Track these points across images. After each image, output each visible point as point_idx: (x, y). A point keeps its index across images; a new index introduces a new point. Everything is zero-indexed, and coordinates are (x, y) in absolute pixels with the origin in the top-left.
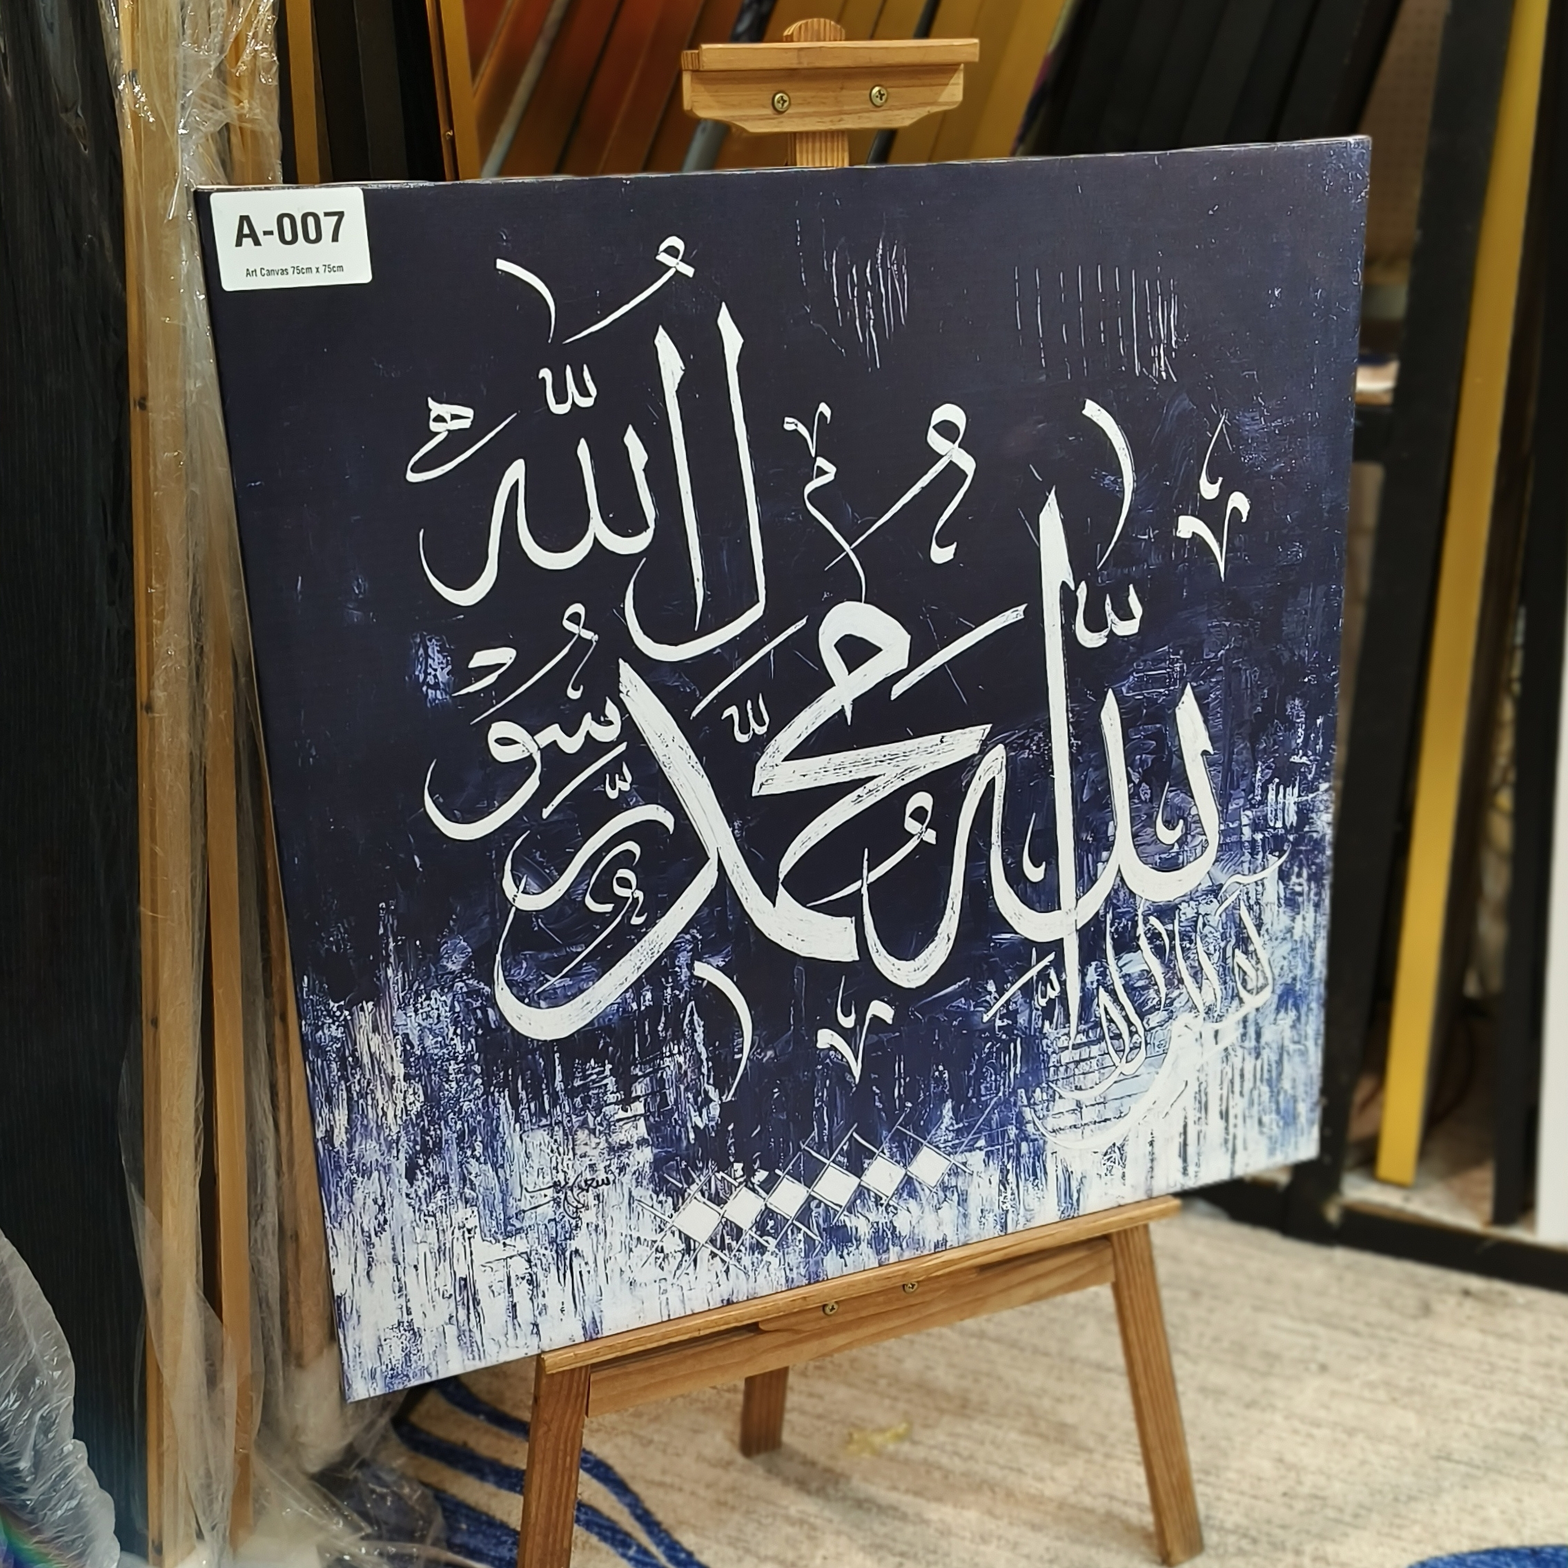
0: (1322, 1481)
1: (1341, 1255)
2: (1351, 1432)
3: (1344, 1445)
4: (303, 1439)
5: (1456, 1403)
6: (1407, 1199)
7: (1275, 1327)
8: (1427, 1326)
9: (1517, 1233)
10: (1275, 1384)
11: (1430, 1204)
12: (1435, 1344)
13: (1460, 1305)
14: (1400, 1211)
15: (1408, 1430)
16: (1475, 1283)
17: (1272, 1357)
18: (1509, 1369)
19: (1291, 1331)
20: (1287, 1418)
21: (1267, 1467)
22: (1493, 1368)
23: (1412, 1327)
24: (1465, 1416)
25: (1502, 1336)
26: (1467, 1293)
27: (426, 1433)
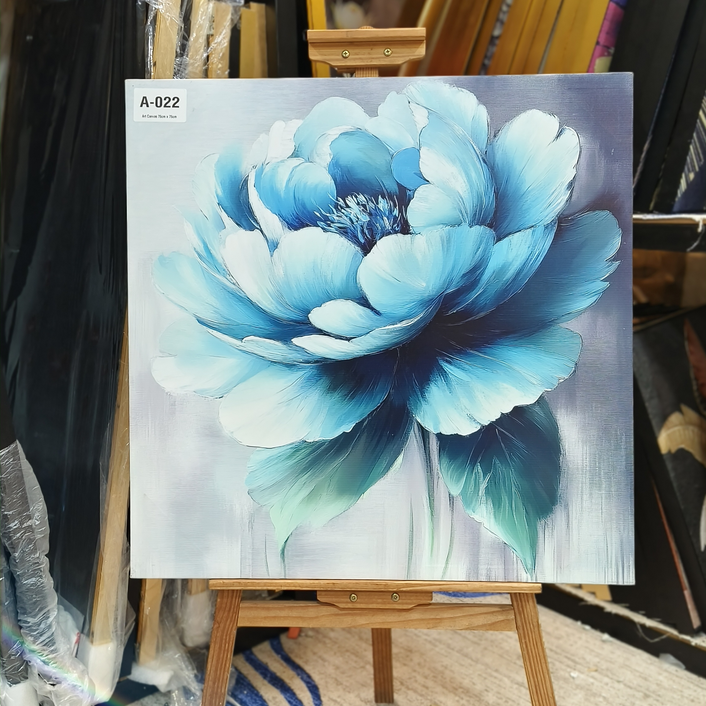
27: (255, 656)
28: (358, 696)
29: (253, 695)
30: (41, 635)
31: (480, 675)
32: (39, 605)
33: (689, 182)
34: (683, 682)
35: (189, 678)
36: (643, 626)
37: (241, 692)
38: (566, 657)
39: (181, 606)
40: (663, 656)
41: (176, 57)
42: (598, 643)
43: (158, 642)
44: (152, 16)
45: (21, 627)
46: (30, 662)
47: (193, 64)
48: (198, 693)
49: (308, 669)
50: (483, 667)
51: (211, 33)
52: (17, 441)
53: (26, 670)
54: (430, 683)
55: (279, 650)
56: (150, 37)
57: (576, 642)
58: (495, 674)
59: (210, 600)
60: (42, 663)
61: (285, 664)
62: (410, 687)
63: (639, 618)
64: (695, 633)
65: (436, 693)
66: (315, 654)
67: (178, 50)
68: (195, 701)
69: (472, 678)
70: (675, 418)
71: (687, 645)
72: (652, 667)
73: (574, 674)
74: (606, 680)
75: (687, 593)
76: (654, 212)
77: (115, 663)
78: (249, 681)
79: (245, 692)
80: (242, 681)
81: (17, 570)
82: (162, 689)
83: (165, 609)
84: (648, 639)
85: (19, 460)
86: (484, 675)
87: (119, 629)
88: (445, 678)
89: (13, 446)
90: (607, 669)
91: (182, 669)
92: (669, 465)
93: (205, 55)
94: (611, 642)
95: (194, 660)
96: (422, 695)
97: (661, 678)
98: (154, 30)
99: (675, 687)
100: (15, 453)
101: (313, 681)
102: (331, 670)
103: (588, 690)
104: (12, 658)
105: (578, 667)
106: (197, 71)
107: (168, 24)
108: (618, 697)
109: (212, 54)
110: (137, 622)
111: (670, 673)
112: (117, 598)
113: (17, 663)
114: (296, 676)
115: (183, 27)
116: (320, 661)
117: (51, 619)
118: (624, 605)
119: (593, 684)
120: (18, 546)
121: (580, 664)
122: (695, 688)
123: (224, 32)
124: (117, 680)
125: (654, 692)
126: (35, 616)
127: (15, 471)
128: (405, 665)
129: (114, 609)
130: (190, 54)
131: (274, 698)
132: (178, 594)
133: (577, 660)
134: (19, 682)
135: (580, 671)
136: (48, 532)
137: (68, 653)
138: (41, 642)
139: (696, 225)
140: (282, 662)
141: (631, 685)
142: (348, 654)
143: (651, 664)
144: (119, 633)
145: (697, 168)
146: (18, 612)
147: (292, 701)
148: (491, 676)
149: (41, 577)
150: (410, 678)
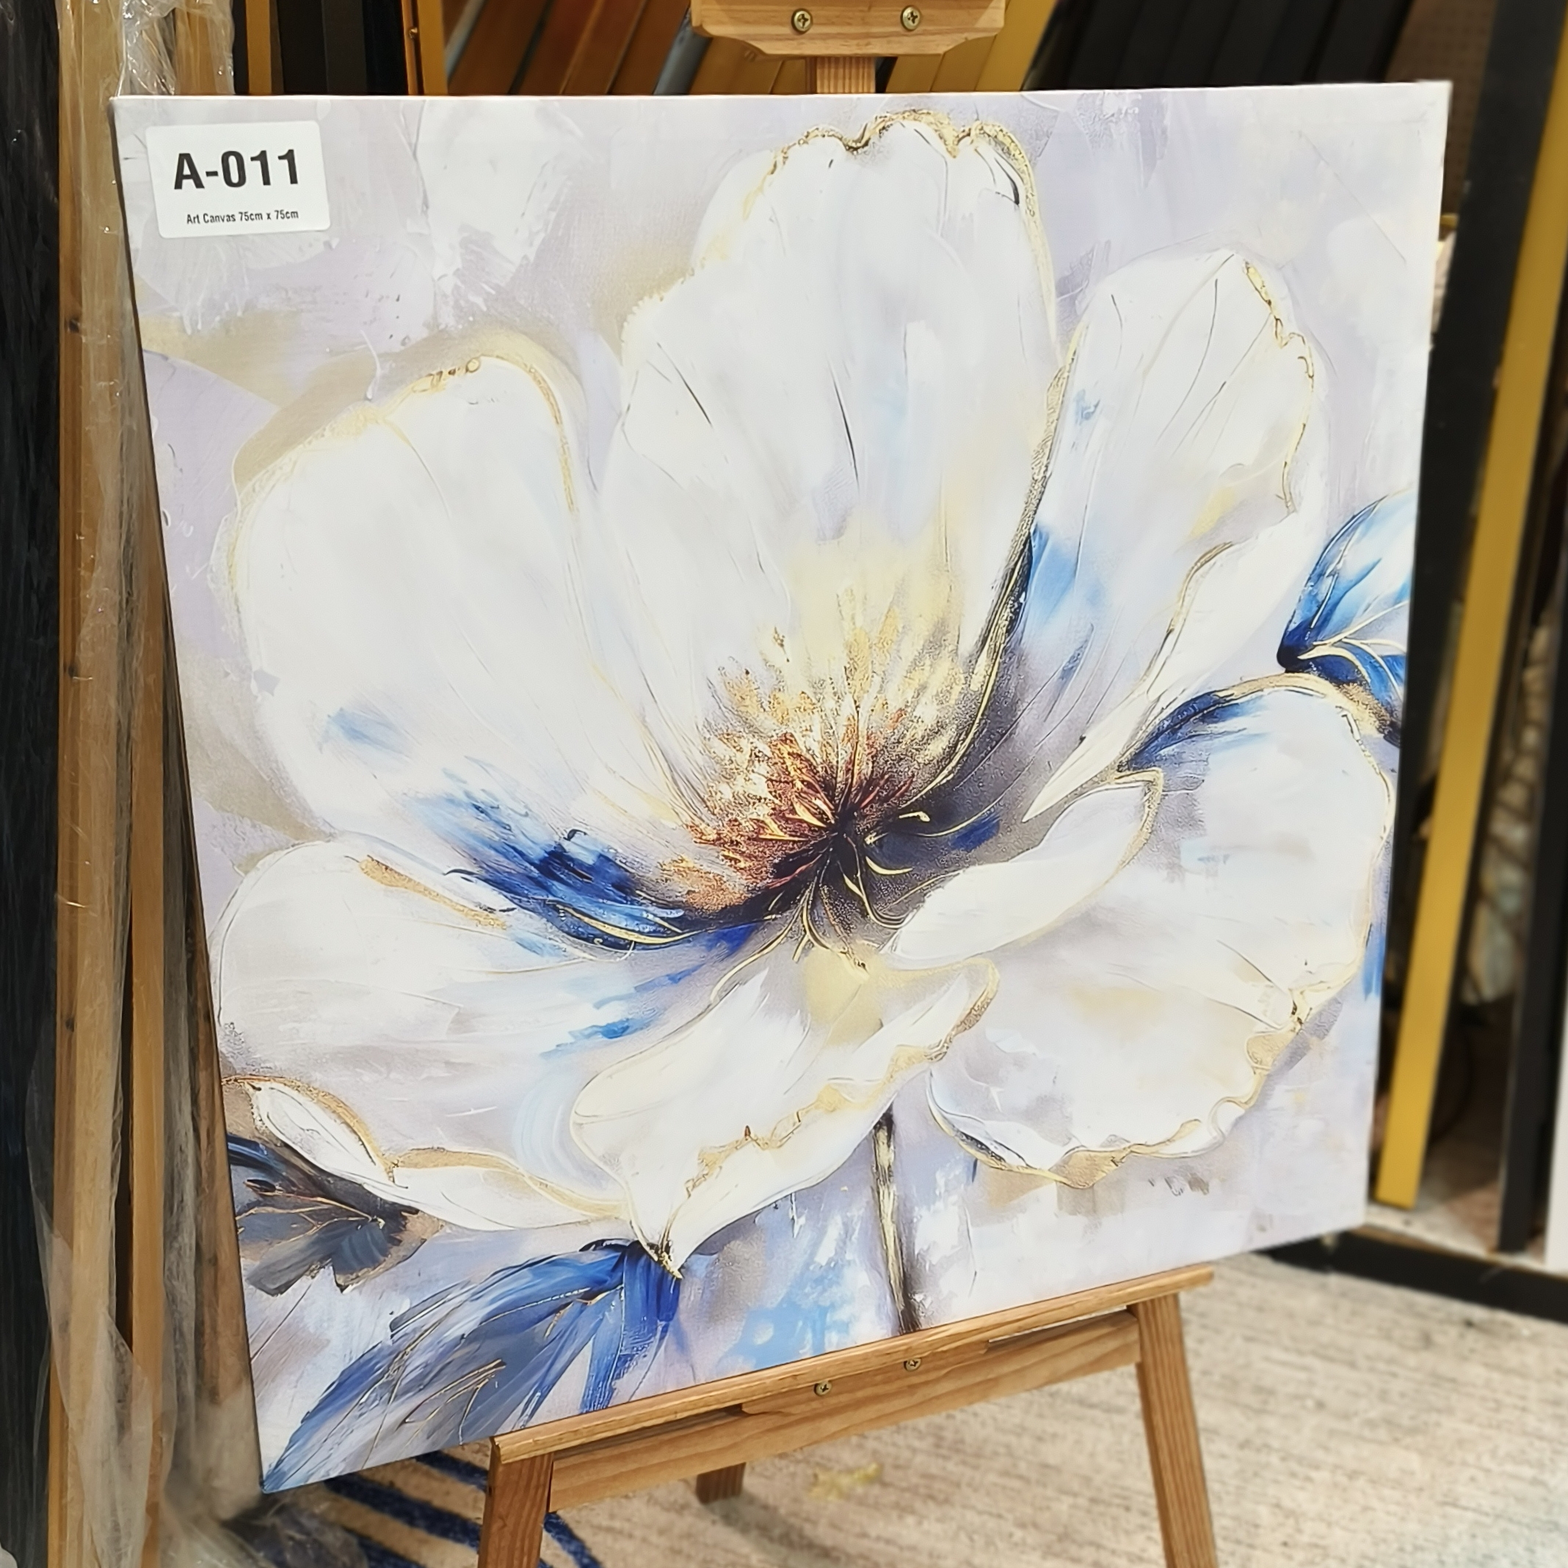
0: (1322, 1528)
1: (1336, 1281)
2: (1353, 1475)
3: (1345, 1490)
4: (217, 1483)
5: (1461, 1443)
6: (1407, 1223)
7: (1267, 1359)
8: (1428, 1358)
9: (1525, 1261)
10: (1271, 1423)
11: (1431, 1228)
12: (1437, 1379)
13: (1462, 1336)
14: (1401, 1235)
15: (1412, 1473)
16: (1478, 1313)
17: (1265, 1392)
18: (1515, 1407)
19: (1284, 1364)
20: (1283, 1459)
21: (1264, 1514)
22: (1499, 1406)
23: (1412, 1360)
24: (1471, 1458)
25: (1508, 1371)
26: (1469, 1324)
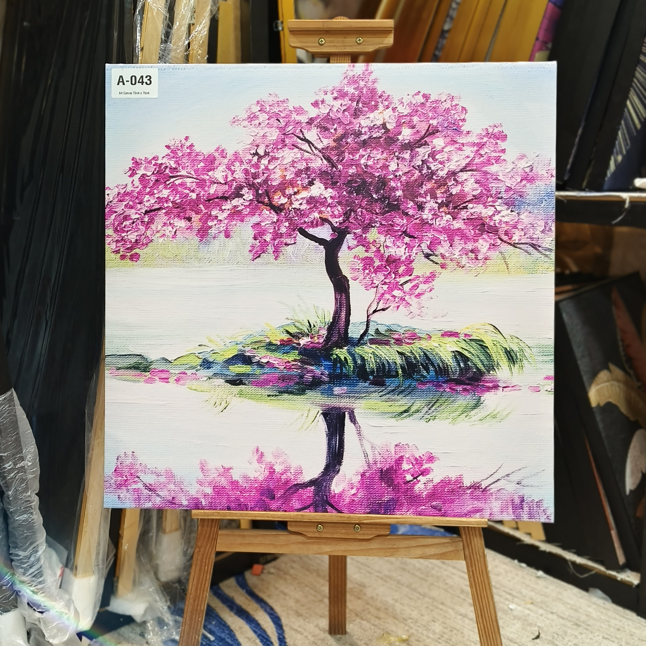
27: (222, 590)
28: (317, 626)
29: (221, 626)
30: (31, 568)
31: (427, 607)
32: (30, 539)
33: (617, 164)
34: (610, 613)
35: (164, 609)
36: (574, 563)
37: (210, 623)
38: (505, 591)
39: (156, 544)
40: (591, 589)
41: (161, 43)
42: (533, 579)
43: (135, 576)
44: (140, 6)
45: (12, 561)
46: (20, 592)
47: (176, 50)
48: (171, 623)
49: (271, 602)
50: (430, 601)
51: (192, 22)
52: (13, 389)
53: (16, 600)
54: (382, 615)
55: (243, 585)
56: (138, 25)
57: (513, 578)
58: (441, 606)
59: (183, 538)
60: (31, 593)
61: (249, 598)
62: (364, 618)
63: (570, 556)
64: (621, 569)
65: (388, 623)
66: (276, 589)
67: (163, 37)
68: (168, 630)
69: (420, 610)
70: (603, 375)
71: (614, 580)
72: (582, 600)
73: (512, 606)
74: (541, 611)
75: (614, 533)
76: (587, 190)
77: (96, 594)
78: (217, 613)
79: (214, 623)
80: (210, 613)
81: (10, 507)
82: (138, 619)
83: (141, 547)
84: (578, 575)
85: (14, 406)
86: (431, 607)
87: (100, 562)
88: (396, 610)
89: (9, 393)
90: (542, 602)
91: (156, 601)
92: (598, 418)
93: (187, 42)
94: (544, 578)
95: (167, 593)
96: (374, 625)
97: (590, 610)
98: (142, 18)
99: (603, 618)
100: (10, 400)
101: (275, 612)
102: (291, 603)
103: (525, 620)
104: (4, 588)
105: (516, 600)
106: (179, 56)
107: (155, 14)
108: (552, 627)
109: (193, 41)
110: (116, 556)
111: (598, 605)
112: (99, 534)
113: (8, 593)
114: (260, 608)
115: (168, 16)
116: (282, 596)
117: (40, 553)
118: (557, 544)
119: (529, 615)
120: (11, 485)
121: (517, 597)
122: (621, 619)
123: (204, 22)
124: (97, 609)
125: (584, 622)
126: (25, 550)
127: (10, 416)
128: (359, 598)
129: (96, 544)
130: (173, 41)
131: (240, 628)
132: (153, 533)
133: (515, 594)
134: (9, 611)
135: (517, 604)
136: (39, 472)
137: (55, 584)
138: (31, 574)
139: (623, 202)
140: (247, 596)
141: (563, 616)
142: (307, 589)
143: (581, 597)
144: (101, 566)
145: (624, 152)
146: (9, 547)
147: (256, 630)
148: (437, 608)
149: (32, 513)
150: (364, 610)
